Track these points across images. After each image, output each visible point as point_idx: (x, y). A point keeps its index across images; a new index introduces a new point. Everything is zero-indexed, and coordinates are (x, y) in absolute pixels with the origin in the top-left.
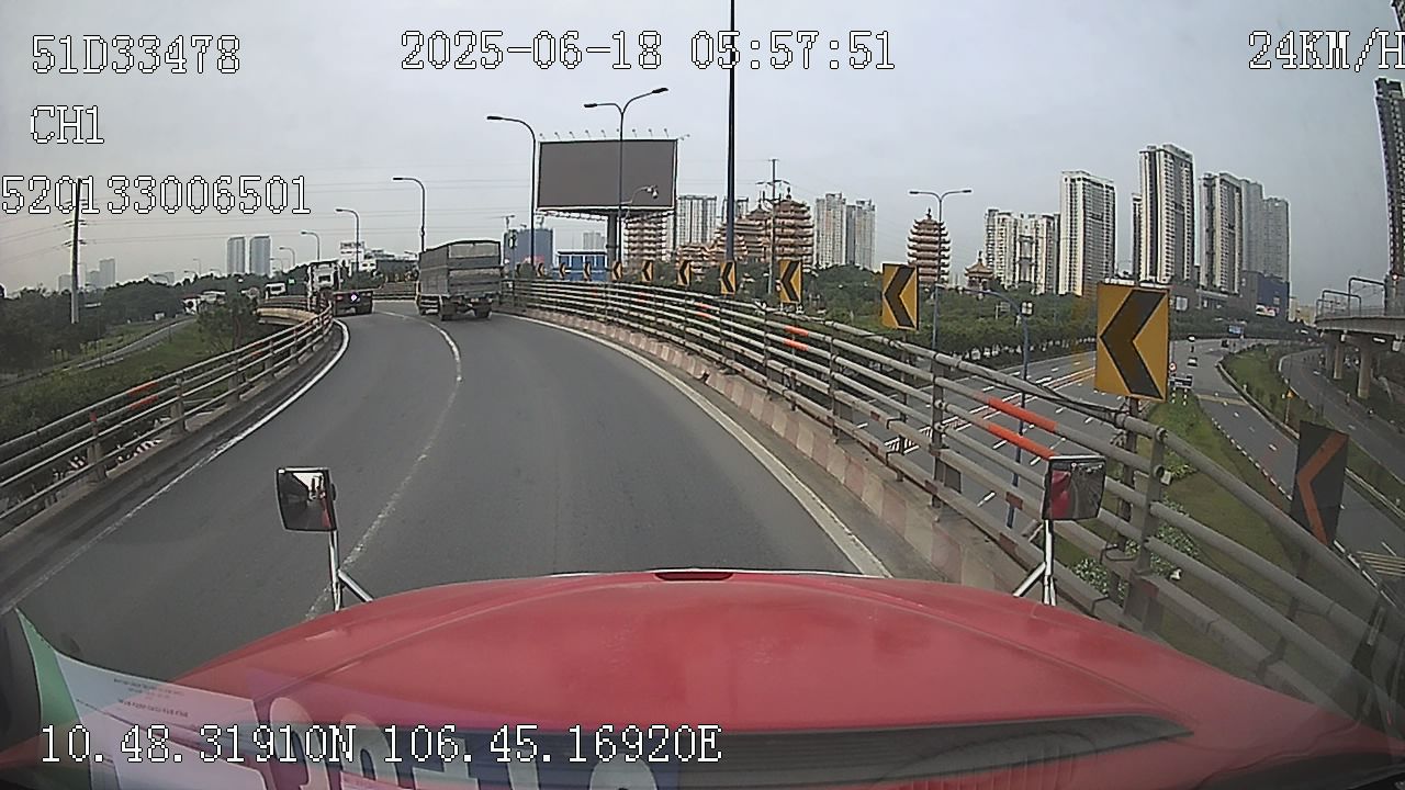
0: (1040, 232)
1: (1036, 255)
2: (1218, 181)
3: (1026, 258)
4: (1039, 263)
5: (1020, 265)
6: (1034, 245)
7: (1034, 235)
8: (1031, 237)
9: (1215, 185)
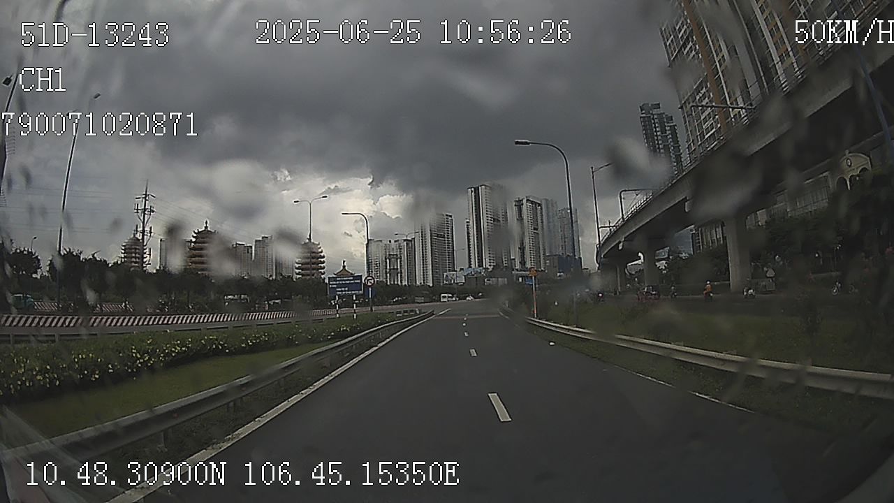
0: (402, 250)
1: (401, 266)
2: (525, 201)
3: (394, 269)
4: (403, 271)
5: (390, 274)
6: (399, 260)
7: (398, 253)
8: (397, 255)
9: (523, 204)
